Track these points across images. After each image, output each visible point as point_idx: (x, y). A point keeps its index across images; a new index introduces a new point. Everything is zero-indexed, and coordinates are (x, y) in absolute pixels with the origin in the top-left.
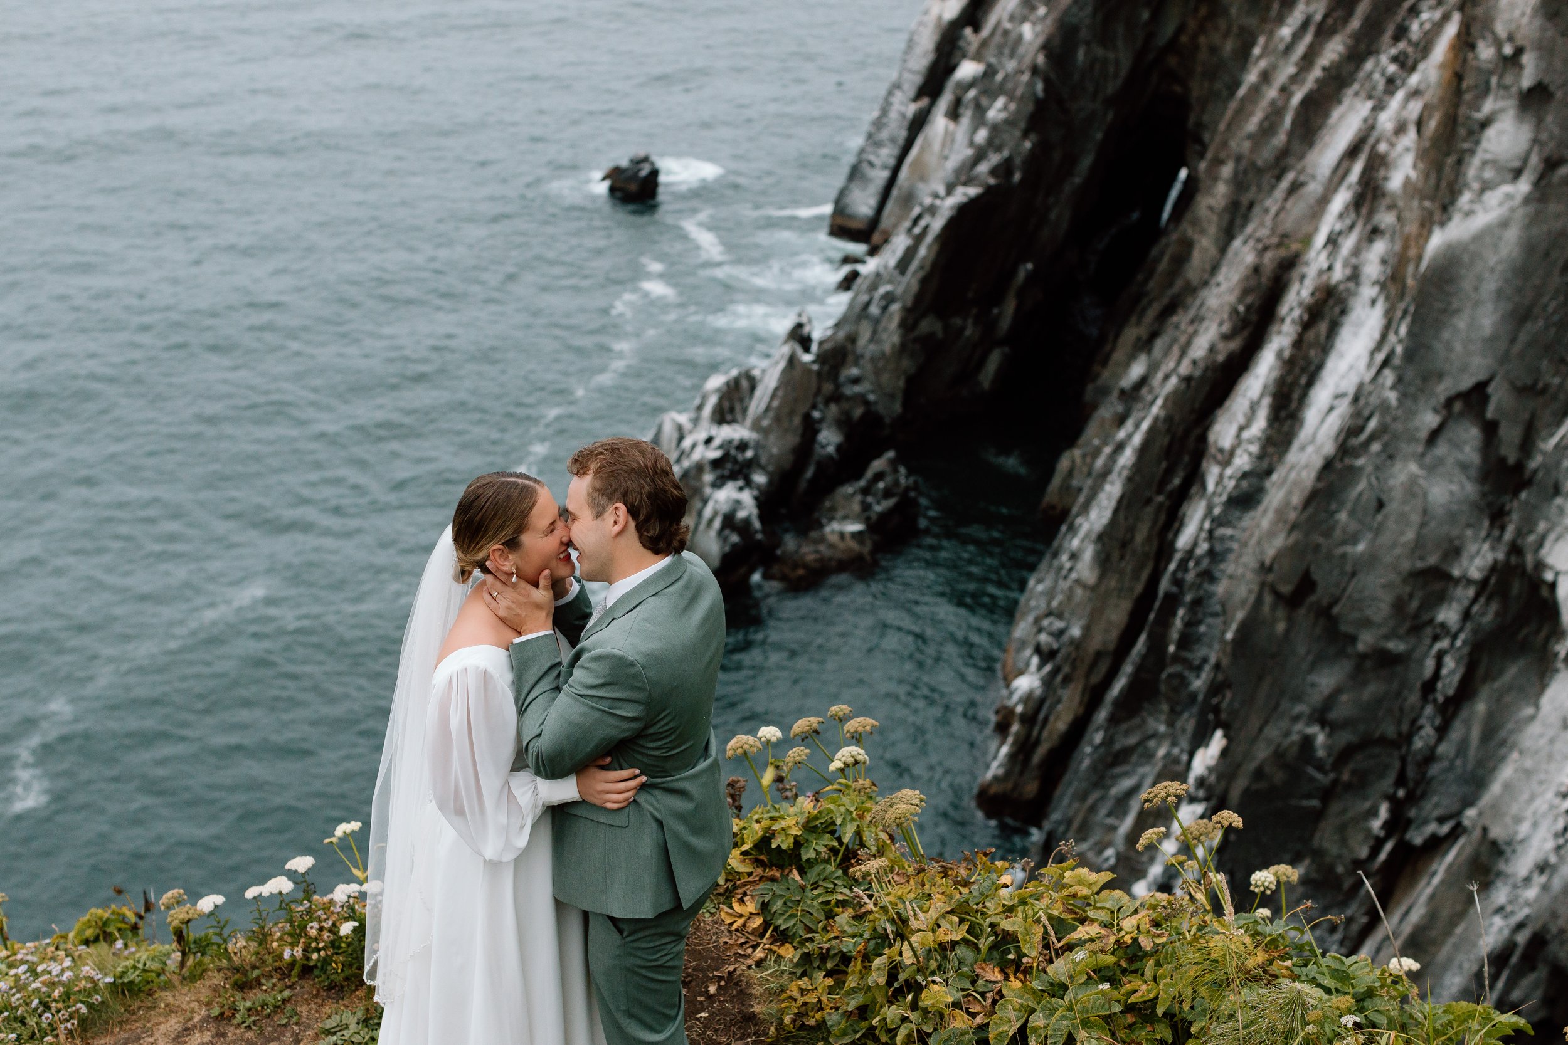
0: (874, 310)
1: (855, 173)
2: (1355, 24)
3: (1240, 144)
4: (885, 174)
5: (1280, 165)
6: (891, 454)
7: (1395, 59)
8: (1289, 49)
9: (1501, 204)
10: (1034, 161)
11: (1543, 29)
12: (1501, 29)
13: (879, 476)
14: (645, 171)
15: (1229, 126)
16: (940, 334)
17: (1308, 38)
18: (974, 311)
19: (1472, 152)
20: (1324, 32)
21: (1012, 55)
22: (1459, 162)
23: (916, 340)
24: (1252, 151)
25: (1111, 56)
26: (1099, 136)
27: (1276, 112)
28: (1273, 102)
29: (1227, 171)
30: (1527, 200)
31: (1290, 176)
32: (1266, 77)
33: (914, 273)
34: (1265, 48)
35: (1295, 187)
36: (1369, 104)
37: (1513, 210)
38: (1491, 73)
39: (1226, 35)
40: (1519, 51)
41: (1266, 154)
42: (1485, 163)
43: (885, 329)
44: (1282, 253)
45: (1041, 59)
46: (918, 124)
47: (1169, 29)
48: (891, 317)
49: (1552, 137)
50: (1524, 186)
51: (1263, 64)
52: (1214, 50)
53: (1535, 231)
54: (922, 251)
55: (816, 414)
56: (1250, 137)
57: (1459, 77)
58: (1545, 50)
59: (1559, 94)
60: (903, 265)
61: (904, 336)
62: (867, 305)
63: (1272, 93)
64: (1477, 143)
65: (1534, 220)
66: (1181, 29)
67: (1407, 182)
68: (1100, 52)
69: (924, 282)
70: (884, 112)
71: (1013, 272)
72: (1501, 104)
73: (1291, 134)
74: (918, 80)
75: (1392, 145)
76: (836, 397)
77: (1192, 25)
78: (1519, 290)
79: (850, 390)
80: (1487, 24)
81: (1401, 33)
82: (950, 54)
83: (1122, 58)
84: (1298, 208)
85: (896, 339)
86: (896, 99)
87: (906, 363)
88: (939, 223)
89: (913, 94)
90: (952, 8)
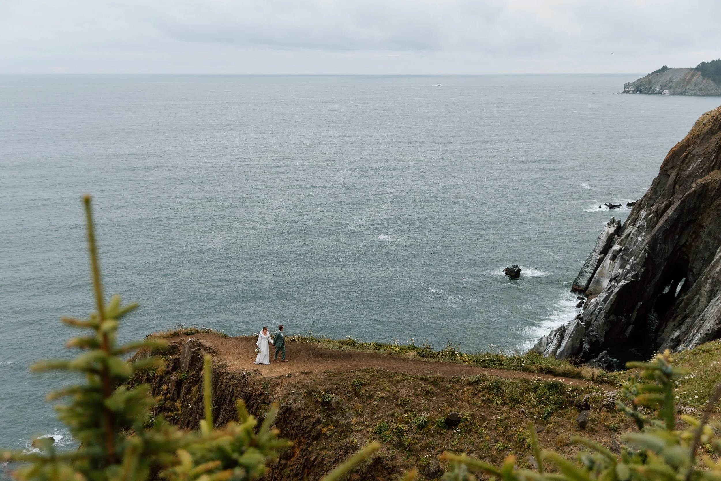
0: (596, 312)
1: (580, 274)
3: (714, 274)
4: (590, 274)
6: (606, 351)
10: (644, 275)
13: (602, 357)
14: (517, 269)
15: (710, 269)
16: (615, 320)
18: (625, 314)
21: (634, 245)
23: (608, 321)
24: (717, 277)
25: (667, 247)
26: (663, 268)
29: (710, 281)
33: (609, 303)
39: (701, 243)
43: (600, 318)
45: (647, 247)
46: (600, 261)
47: (684, 241)
48: (601, 314)
52: (697, 247)
54: (611, 297)
55: (583, 339)
56: (717, 273)
60: (605, 300)
61: (605, 320)
62: (594, 311)
66: (687, 240)
68: (664, 246)
69: (612, 305)
70: (590, 258)
71: (637, 304)
74: (601, 249)
76: (588, 335)
77: (690, 240)
79: (591, 334)
82: (610, 243)
83: (669, 248)
85: (603, 321)
86: (594, 254)
87: (605, 327)
88: (616, 290)
89: (599, 253)
90: (612, 230)
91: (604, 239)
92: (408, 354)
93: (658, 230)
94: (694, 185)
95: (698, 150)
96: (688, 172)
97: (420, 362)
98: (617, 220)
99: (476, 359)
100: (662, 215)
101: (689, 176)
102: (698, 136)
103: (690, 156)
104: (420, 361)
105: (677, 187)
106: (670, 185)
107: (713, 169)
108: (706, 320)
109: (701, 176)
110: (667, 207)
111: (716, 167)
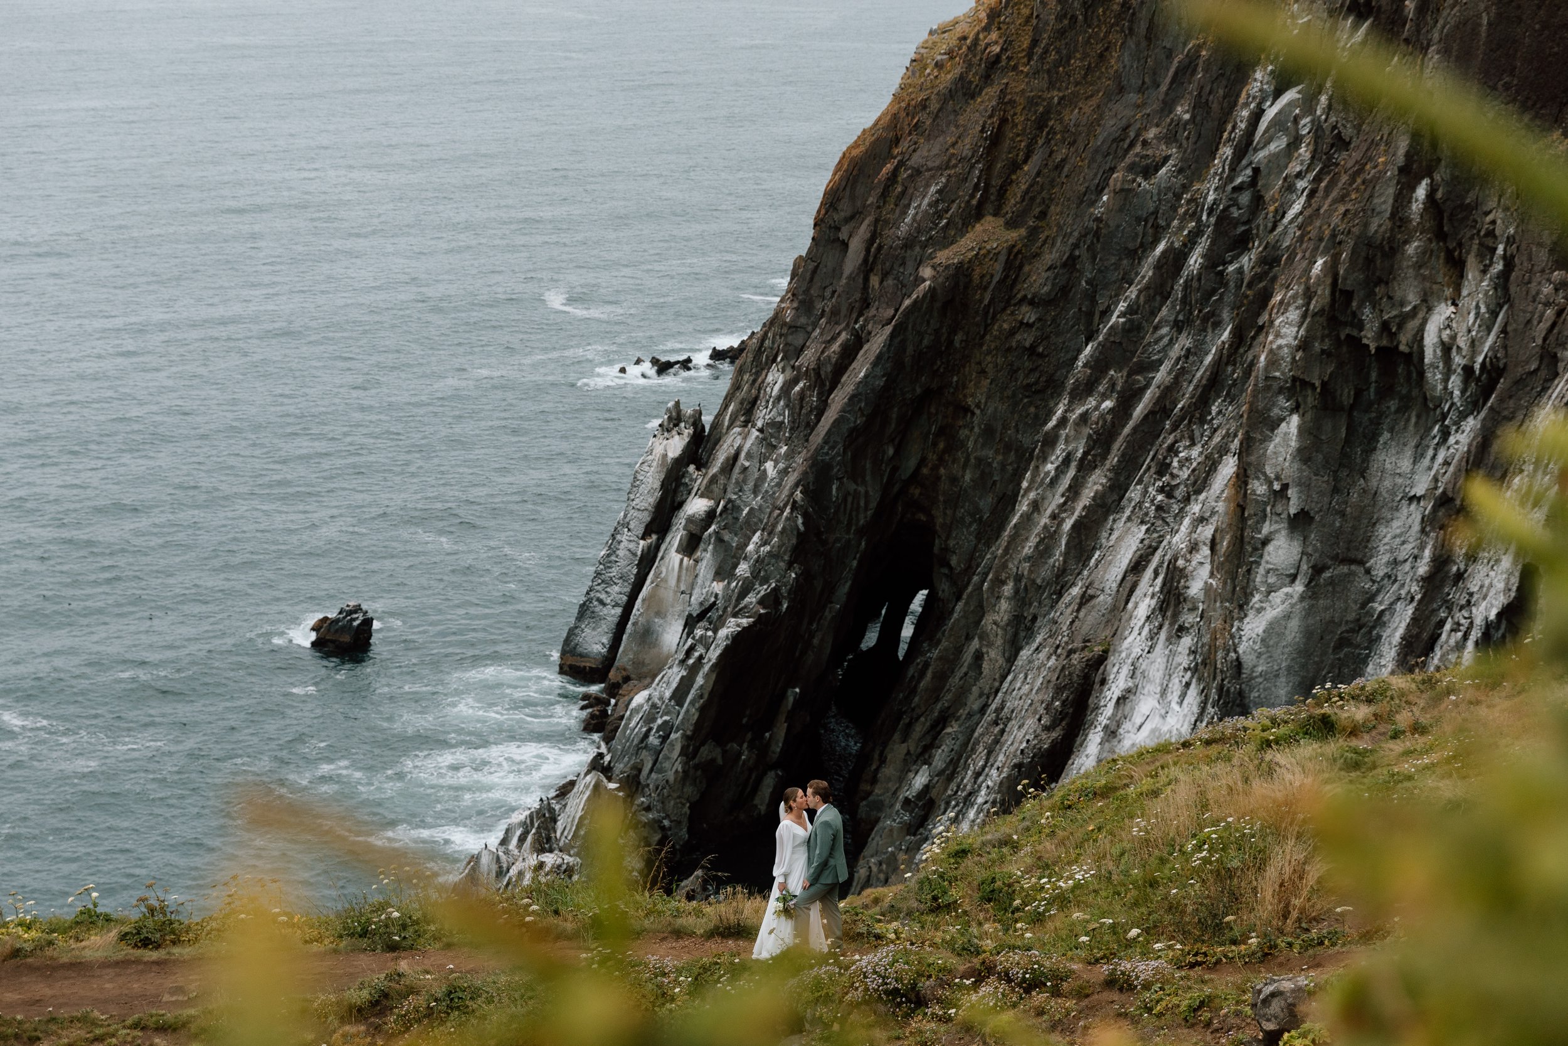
0: (653, 740)
1: (584, 611)
2: (1113, 459)
3: (1019, 564)
4: (619, 611)
5: (1059, 584)
6: (699, 872)
7: (1161, 490)
8: (1054, 482)
9: (1283, 603)
10: (799, 590)
11: (1300, 470)
12: (1270, 471)
14: (359, 618)
15: (1006, 550)
16: (720, 761)
17: (1072, 472)
18: (749, 736)
19: (1258, 564)
20: (1086, 467)
21: (755, 491)
22: (1249, 571)
23: (696, 767)
24: (1031, 571)
25: (861, 489)
26: (855, 563)
27: (1049, 538)
28: (1045, 527)
29: (1008, 589)
30: (1302, 598)
31: (1075, 591)
32: (1036, 506)
33: (692, 703)
34: (1032, 481)
35: (1085, 599)
36: (1144, 528)
37: (1293, 606)
38: (1266, 504)
39: (965, 467)
40: (1285, 487)
41: (1044, 573)
42: (1268, 572)
43: (667, 758)
44: (1087, 654)
45: (798, 495)
46: (647, 561)
47: (912, 463)
48: (672, 745)
49: (1316, 551)
50: (1299, 588)
51: (1032, 495)
52: (954, 480)
53: (1311, 621)
54: (700, 680)
56: (1028, 558)
57: (1242, 508)
58: (1304, 486)
59: (1317, 518)
60: (679, 695)
61: (685, 764)
62: (646, 735)
63: (1044, 520)
64: (1261, 556)
65: (1309, 613)
66: (922, 462)
67: (1207, 588)
68: (852, 487)
69: (702, 710)
70: (612, 551)
71: (783, 696)
72: (1275, 527)
73: (1066, 554)
74: (646, 517)
75: (1189, 561)
77: (932, 457)
78: (1303, 666)
80: (1260, 469)
81: (1163, 468)
82: (675, 491)
83: (870, 491)
84: (1090, 618)
85: (678, 767)
86: (624, 536)
87: (689, 790)
88: (714, 654)
89: (640, 531)
90: (675, 446)
91: (652, 480)
92: (83, 943)
93: (829, 433)
94: (927, 272)
95: (927, 153)
96: (903, 229)
97: (140, 967)
98: (688, 411)
99: (345, 929)
100: (835, 382)
101: (909, 243)
102: (924, 105)
103: (904, 175)
104: (138, 961)
105: (874, 281)
106: (849, 277)
107: (979, 216)
108: (1009, 719)
109: (946, 241)
110: (849, 353)
111: (989, 207)
